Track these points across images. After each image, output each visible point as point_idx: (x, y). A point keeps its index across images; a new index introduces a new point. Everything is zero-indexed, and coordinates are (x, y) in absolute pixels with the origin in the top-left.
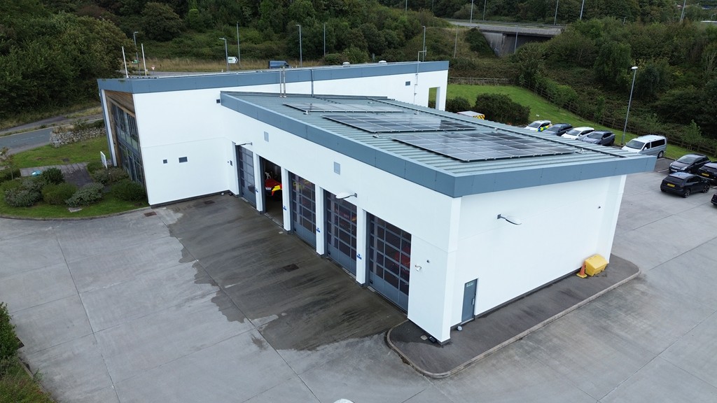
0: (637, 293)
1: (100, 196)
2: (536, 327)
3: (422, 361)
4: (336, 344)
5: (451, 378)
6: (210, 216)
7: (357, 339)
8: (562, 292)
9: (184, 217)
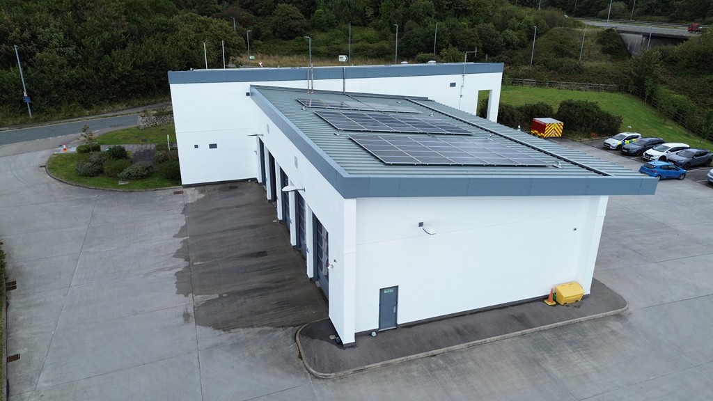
0: (605, 331)
1: (145, 173)
2: (457, 347)
3: (315, 359)
4: (251, 329)
5: (334, 380)
6: (226, 200)
7: (272, 328)
8: (514, 316)
9: (205, 197)
